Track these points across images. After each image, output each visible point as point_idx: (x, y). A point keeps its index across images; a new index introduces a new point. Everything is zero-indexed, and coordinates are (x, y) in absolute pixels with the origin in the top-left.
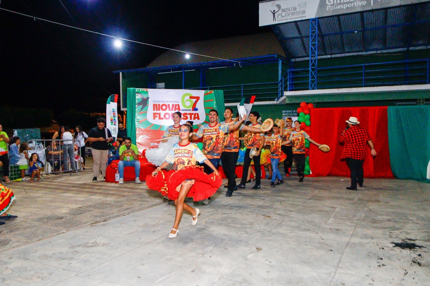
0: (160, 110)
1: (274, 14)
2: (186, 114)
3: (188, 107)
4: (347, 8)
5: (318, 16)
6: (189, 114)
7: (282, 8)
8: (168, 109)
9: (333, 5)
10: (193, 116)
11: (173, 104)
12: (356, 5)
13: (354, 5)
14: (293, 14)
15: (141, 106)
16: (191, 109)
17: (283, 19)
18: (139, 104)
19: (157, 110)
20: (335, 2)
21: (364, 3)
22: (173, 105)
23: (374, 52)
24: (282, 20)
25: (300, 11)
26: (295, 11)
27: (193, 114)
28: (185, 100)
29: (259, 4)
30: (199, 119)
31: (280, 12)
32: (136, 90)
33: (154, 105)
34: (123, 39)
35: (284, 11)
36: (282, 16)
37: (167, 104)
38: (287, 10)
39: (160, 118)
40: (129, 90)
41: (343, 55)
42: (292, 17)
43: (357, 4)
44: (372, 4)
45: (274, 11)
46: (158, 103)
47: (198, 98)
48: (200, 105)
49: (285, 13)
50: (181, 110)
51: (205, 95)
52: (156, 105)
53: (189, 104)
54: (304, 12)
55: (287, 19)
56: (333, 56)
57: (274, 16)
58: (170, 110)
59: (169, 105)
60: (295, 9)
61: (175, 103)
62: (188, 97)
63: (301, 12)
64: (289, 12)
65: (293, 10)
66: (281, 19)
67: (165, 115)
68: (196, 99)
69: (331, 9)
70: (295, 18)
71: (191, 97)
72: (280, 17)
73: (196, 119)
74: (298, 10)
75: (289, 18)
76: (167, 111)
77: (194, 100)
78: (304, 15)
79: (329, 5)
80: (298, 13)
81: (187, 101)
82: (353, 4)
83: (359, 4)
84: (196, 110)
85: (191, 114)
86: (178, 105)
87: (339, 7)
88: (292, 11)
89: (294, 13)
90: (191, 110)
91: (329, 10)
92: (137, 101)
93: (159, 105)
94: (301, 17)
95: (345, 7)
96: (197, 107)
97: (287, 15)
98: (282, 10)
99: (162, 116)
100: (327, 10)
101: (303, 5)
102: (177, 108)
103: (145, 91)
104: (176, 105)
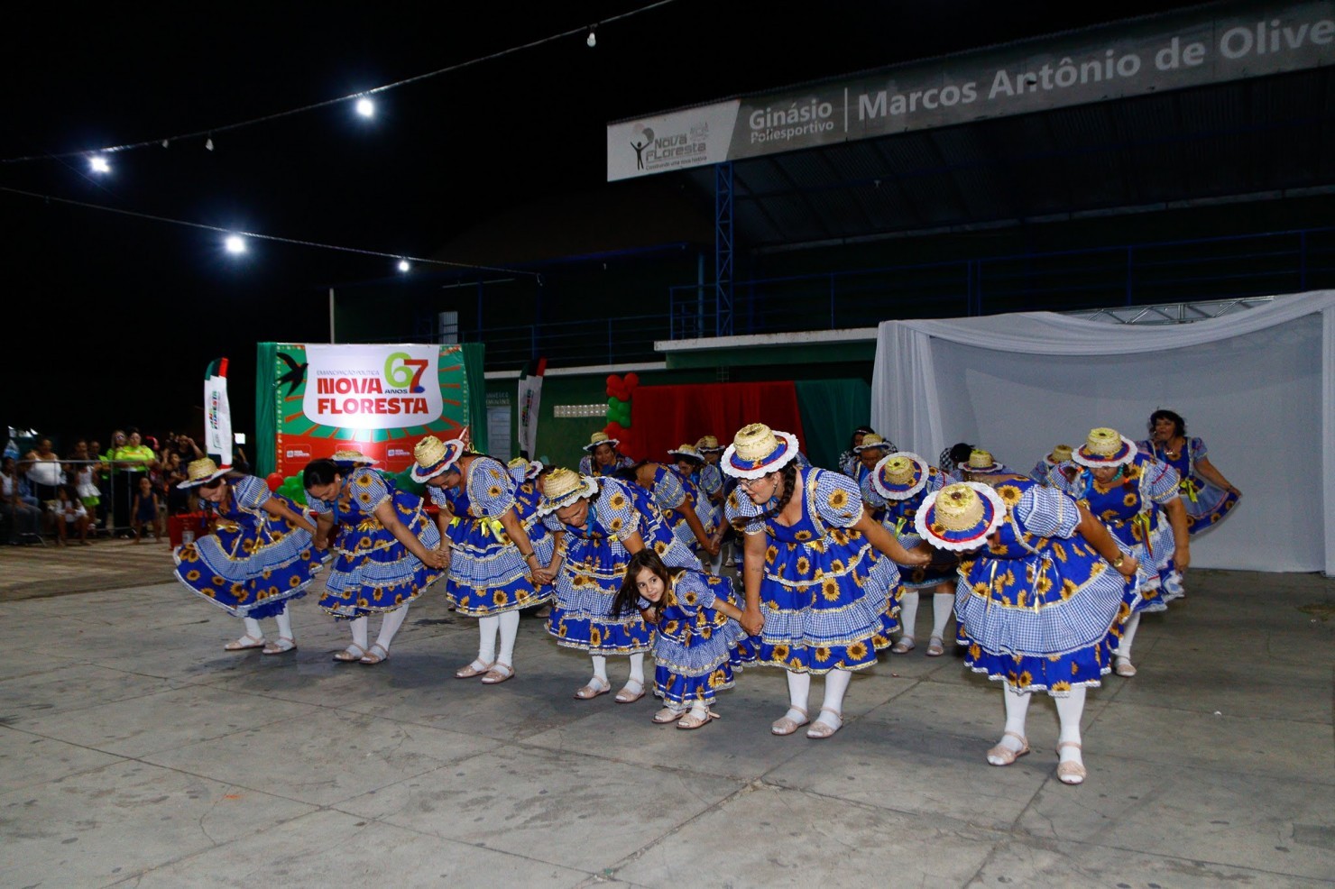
0: (332, 392)
1: (639, 152)
2: (397, 400)
3: (402, 384)
4: (794, 138)
5: (732, 158)
6: (403, 400)
7: (657, 136)
8: (353, 389)
9: (763, 131)
10: (412, 405)
11: (365, 377)
12: (811, 131)
13: (808, 130)
14: (679, 151)
15: (289, 385)
16: (408, 388)
17: (659, 163)
18: (285, 379)
19: (327, 392)
20: (769, 124)
21: (830, 126)
22: (365, 381)
23: (948, 229)
24: (657, 166)
25: (694, 145)
26: (684, 146)
27: (412, 400)
28: (393, 371)
29: (608, 127)
30: (425, 410)
31: (652, 147)
32: (278, 348)
33: (320, 381)
34: (246, 234)
35: (660, 144)
36: (656, 157)
37: (350, 377)
38: (666, 143)
39: (334, 411)
40: (263, 346)
41: (872, 237)
42: (677, 160)
43: (814, 129)
44: (846, 130)
45: (639, 144)
46: (328, 377)
47: (424, 364)
48: (430, 380)
49: (663, 149)
50: (384, 391)
51: (441, 354)
52: (325, 380)
53: (402, 377)
54: (702, 147)
55: (667, 165)
56: (849, 240)
57: (639, 157)
58: (357, 391)
59: (355, 381)
60: (684, 139)
61: (369, 377)
62: (400, 362)
63: (696, 148)
64: (670, 148)
65: (680, 143)
66: (655, 164)
67: (345, 404)
68: (419, 367)
69: (760, 140)
70: (683, 162)
71: (408, 362)
72: (651, 158)
73: (420, 413)
74: (690, 143)
75: (671, 161)
76: (352, 394)
77: (415, 369)
78: (701, 155)
79: (755, 130)
80: (690, 149)
81: (397, 370)
82: (805, 128)
83: (818, 129)
84: (420, 390)
85: (407, 401)
86: (378, 381)
87: (776, 135)
88: (678, 145)
89: (682, 149)
90: (408, 391)
91: (756, 142)
92: (279, 372)
93: (332, 380)
94: (699, 159)
95: (788, 134)
96: (422, 383)
97: (667, 154)
98: (656, 141)
99: (339, 406)
100: (752, 141)
101: (699, 131)
102: (375, 386)
103: (299, 348)
104: (372, 380)
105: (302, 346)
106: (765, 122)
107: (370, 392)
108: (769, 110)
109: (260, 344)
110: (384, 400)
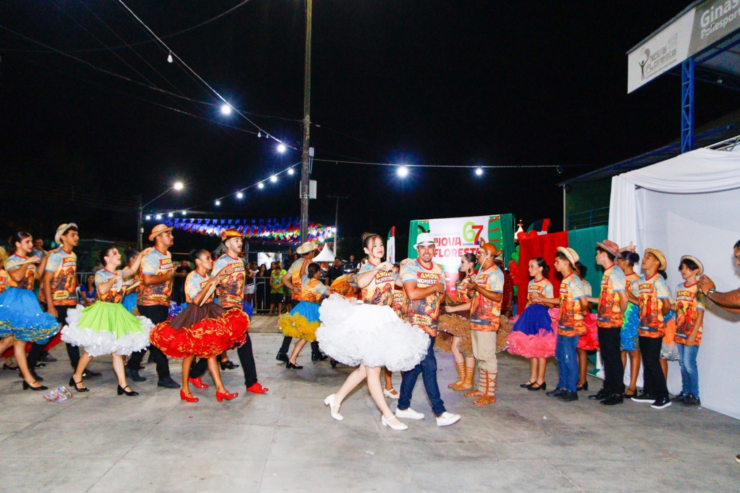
1: (642, 67)
3: (471, 240)
4: (728, 25)
8: (448, 244)
9: (709, 26)
11: (454, 236)
13: (737, 15)
16: (473, 242)
20: (712, 20)
22: (454, 238)
28: (466, 232)
32: (419, 223)
37: (447, 237)
38: (656, 57)
39: (440, 256)
40: (412, 222)
45: (643, 62)
46: (438, 237)
47: (481, 227)
50: (462, 244)
51: (490, 221)
52: (437, 239)
53: (471, 236)
57: (643, 72)
58: (450, 245)
59: (449, 238)
61: (455, 236)
62: (470, 227)
67: (445, 252)
68: (479, 229)
69: (707, 34)
71: (474, 227)
72: (649, 70)
76: (448, 247)
77: (477, 230)
79: (704, 28)
81: (468, 232)
82: (735, 13)
84: (479, 243)
86: (459, 238)
87: (716, 27)
90: (473, 244)
91: (705, 36)
93: (440, 239)
95: (723, 24)
99: (442, 253)
100: (702, 37)
102: (458, 241)
103: (427, 222)
104: (457, 238)
105: (428, 221)
106: (710, 19)
107: (456, 245)
108: (712, 8)
109: (411, 221)
110: (462, 249)
